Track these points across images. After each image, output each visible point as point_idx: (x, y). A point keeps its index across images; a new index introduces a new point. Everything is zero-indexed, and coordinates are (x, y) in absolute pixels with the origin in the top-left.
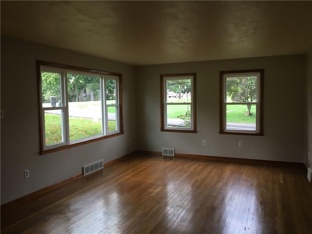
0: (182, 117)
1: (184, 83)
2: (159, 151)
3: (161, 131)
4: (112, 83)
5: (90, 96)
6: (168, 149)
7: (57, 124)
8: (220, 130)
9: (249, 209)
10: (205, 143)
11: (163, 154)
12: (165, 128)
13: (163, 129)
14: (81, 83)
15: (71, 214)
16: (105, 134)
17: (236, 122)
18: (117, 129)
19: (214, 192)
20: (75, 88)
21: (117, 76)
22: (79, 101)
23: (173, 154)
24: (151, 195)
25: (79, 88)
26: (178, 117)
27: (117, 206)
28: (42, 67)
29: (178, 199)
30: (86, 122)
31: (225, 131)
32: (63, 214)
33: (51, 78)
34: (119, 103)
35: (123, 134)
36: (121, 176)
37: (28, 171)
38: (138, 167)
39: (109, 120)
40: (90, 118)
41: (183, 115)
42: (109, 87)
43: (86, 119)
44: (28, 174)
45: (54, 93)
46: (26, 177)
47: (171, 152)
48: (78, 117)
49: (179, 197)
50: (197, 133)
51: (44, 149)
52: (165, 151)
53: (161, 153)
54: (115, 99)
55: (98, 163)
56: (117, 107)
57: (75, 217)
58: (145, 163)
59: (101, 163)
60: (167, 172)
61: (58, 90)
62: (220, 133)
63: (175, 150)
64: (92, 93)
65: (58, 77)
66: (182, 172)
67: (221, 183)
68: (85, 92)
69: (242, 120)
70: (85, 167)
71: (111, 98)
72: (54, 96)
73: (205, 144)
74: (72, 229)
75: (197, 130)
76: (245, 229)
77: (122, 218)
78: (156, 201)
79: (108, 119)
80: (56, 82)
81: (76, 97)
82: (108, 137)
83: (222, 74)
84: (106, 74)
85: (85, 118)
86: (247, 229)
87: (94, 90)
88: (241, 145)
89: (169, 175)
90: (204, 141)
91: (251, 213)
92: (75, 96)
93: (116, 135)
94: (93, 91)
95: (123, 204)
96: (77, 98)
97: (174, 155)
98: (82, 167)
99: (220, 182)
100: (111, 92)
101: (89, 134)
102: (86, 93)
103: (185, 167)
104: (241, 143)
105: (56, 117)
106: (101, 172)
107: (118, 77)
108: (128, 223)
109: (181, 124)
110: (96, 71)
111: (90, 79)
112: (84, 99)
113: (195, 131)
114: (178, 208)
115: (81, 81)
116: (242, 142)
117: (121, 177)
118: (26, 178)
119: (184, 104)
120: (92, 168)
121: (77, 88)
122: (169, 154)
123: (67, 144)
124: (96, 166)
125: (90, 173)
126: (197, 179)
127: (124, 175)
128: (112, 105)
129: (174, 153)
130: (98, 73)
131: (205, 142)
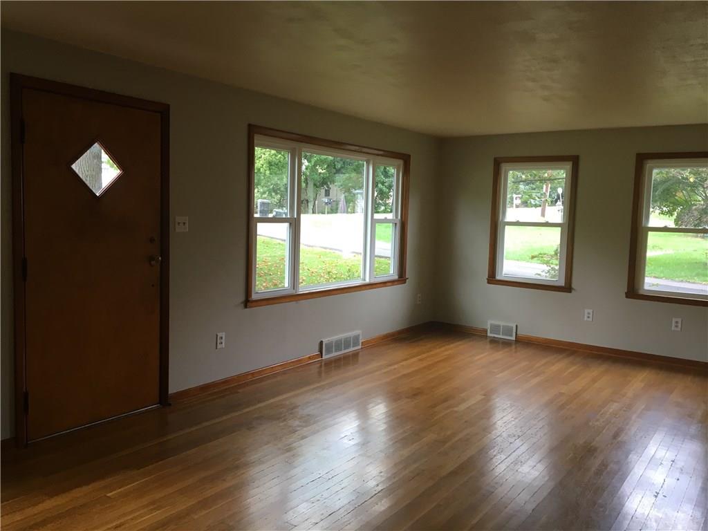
0: (542, 257)
1: (553, 180)
2: (480, 326)
3: (488, 283)
4: (386, 174)
5: (337, 203)
6: (502, 323)
7: (270, 256)
8: (628, 288)
9: (673, 461)
10: (589, 317)
11: (489, 334)
12: (498, 277)
13: (492, 278)
14: (320, 173)
15: (297, 423)
16: (367, 281)
17: (681, 279)
18: (392, 272)
19: (597, 420)
20: (307, 184)
21: (400, 158)
22: (314, 213)
23: (511, 336)
24: (456, 409)
25: (315, 185)
26: (533, 257)
27: (385, 421)
28: (257, 138)
29: (513, 423)
30: (327, 257)
31: (641, 292)
32: (282, 422)
33: (261, 162)
34: (399, 217)
35: (405, 283)
36: (396, 366)
37: (223, 334)
38: (432, 353)
39: (376, 256)
40: (336, 250)
41: (545, 254)
42: (380, 185)
43: (328, 251)
44: (223, 341)
45: (264, 193)
46: (219, 346)
47: (508, 331)
48: (312, 246)
49: (517, 420)
50: (573, 291)
51: (253, 297)
52: (496, 328)
53: (486, 331)
54: (391, 212)
55: (350, 337)
56: (396, 224)
57: (305, 429)
58: (447, 347)
59: (356, 338)
60: (496, 371)
61: (273, 188)
62: (627, 297)
63: (517, 326)
64: (343, 196)
65: (274, 159)
66: (530, 372)
67: (616, 404)
68: (327, 193)
69: (698, 275)
70: (325, 341)
71: (383, 208)
72: (265, 198)
73: (589, 319)
74: (298, 447)
75: (573, 286)
76: (656, 497)
77: (394, 443)
78: (466, 422)
79: (376, 254)
80: (270, 169)
81: (309, 204)
82: (374, 286)
83: (642, 161)
84: (378, 155)
85: (325, 248)
86: (660, 496)
87: (348, 190)
88: (677, 326)
89: (497, 376)
90: (586, 311)
91: (677, 468)
92: (307, 201)
93: (390, 284)
94: (345, 192)
95: (398, 418)
96: (311, 206)
97: (514, 338)
98: (319, 341)
99: (615, 402)
100: (383, 195)
101: (335, 279)
102: (329, 195)
103: (537, 365)
104: (677, 322)
105: (268, 243)
106: (355, 355)
107: (401, 162)
108: (406, 452)
109: (539, 275)
110: (357, 148)
111: (339, 166)
112: (325, 209)
113: (567, 288)
114: (512, 440)
115: (320, 171)
116: (679, 320)
117: (395, 369)
118: (218, 348)
119: (547, 224)
120: (338, 345)
121: (312, 185)
122: (503, 335)
123: (293, 292)
124: (347, 343)
125: (334, 354)
126: (563, 391)
127: (403, 365)
128: (385, 221)
129: (514, 334)
130: (361, 152)
131: (589, 313)
